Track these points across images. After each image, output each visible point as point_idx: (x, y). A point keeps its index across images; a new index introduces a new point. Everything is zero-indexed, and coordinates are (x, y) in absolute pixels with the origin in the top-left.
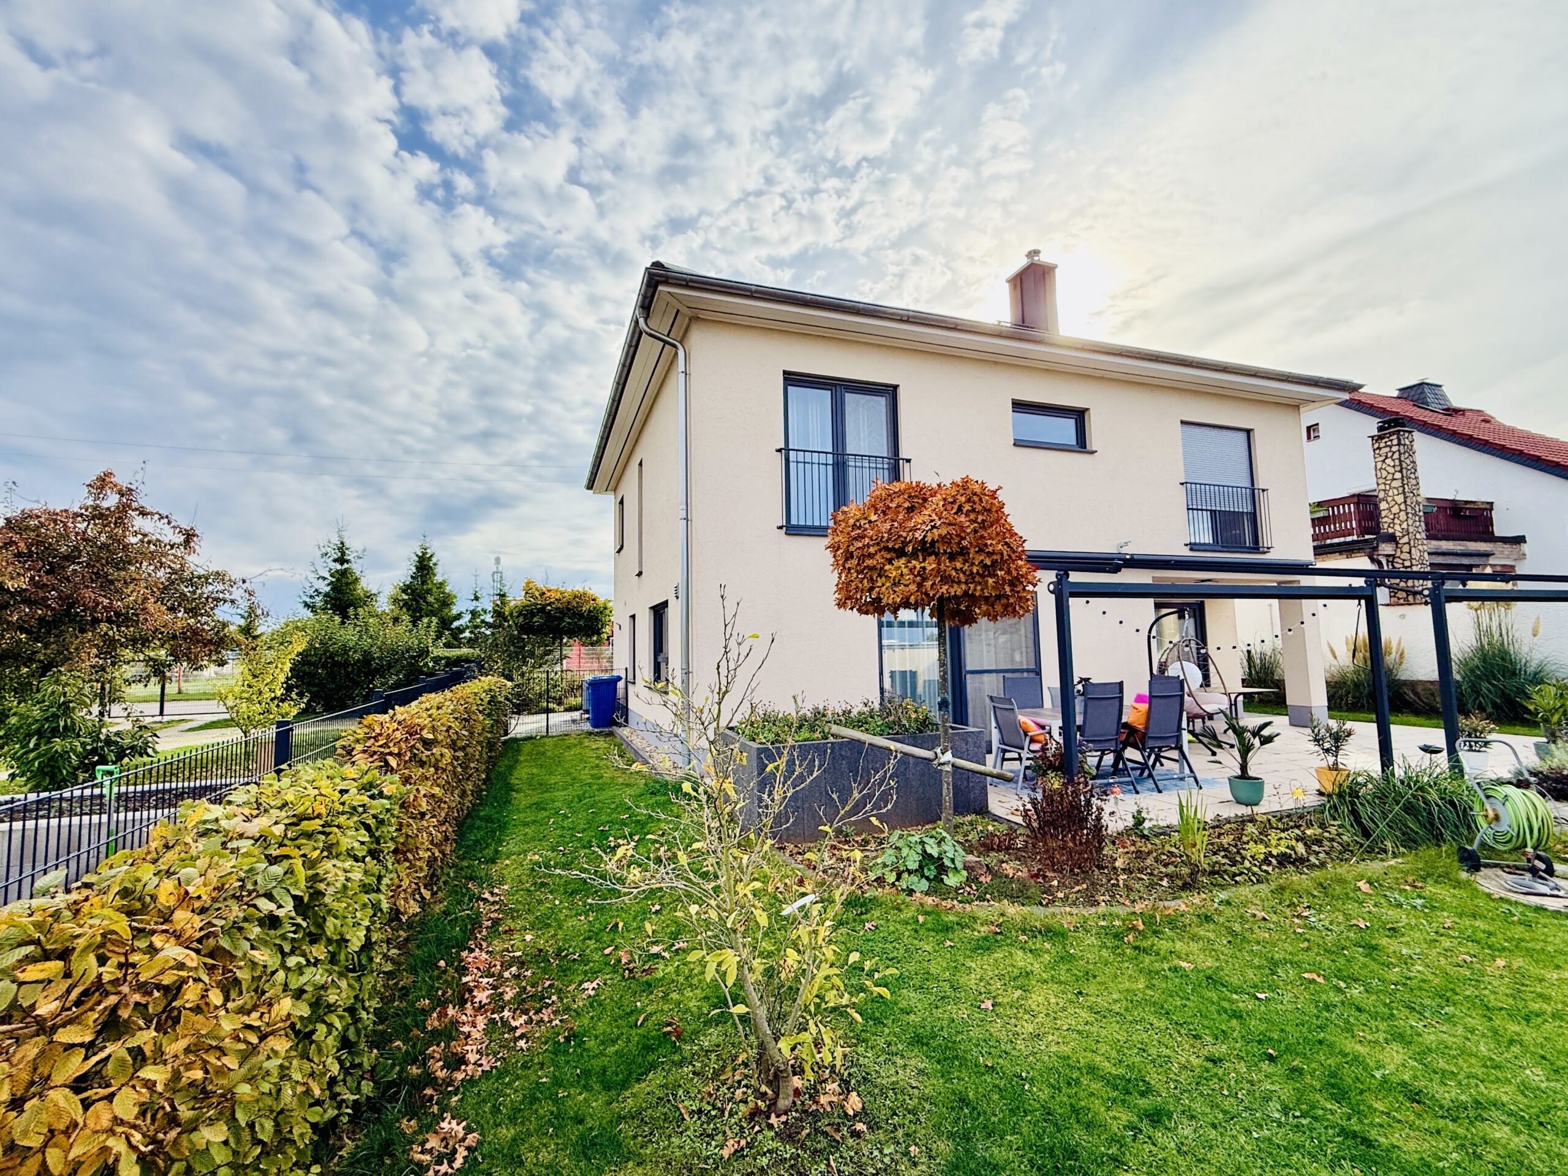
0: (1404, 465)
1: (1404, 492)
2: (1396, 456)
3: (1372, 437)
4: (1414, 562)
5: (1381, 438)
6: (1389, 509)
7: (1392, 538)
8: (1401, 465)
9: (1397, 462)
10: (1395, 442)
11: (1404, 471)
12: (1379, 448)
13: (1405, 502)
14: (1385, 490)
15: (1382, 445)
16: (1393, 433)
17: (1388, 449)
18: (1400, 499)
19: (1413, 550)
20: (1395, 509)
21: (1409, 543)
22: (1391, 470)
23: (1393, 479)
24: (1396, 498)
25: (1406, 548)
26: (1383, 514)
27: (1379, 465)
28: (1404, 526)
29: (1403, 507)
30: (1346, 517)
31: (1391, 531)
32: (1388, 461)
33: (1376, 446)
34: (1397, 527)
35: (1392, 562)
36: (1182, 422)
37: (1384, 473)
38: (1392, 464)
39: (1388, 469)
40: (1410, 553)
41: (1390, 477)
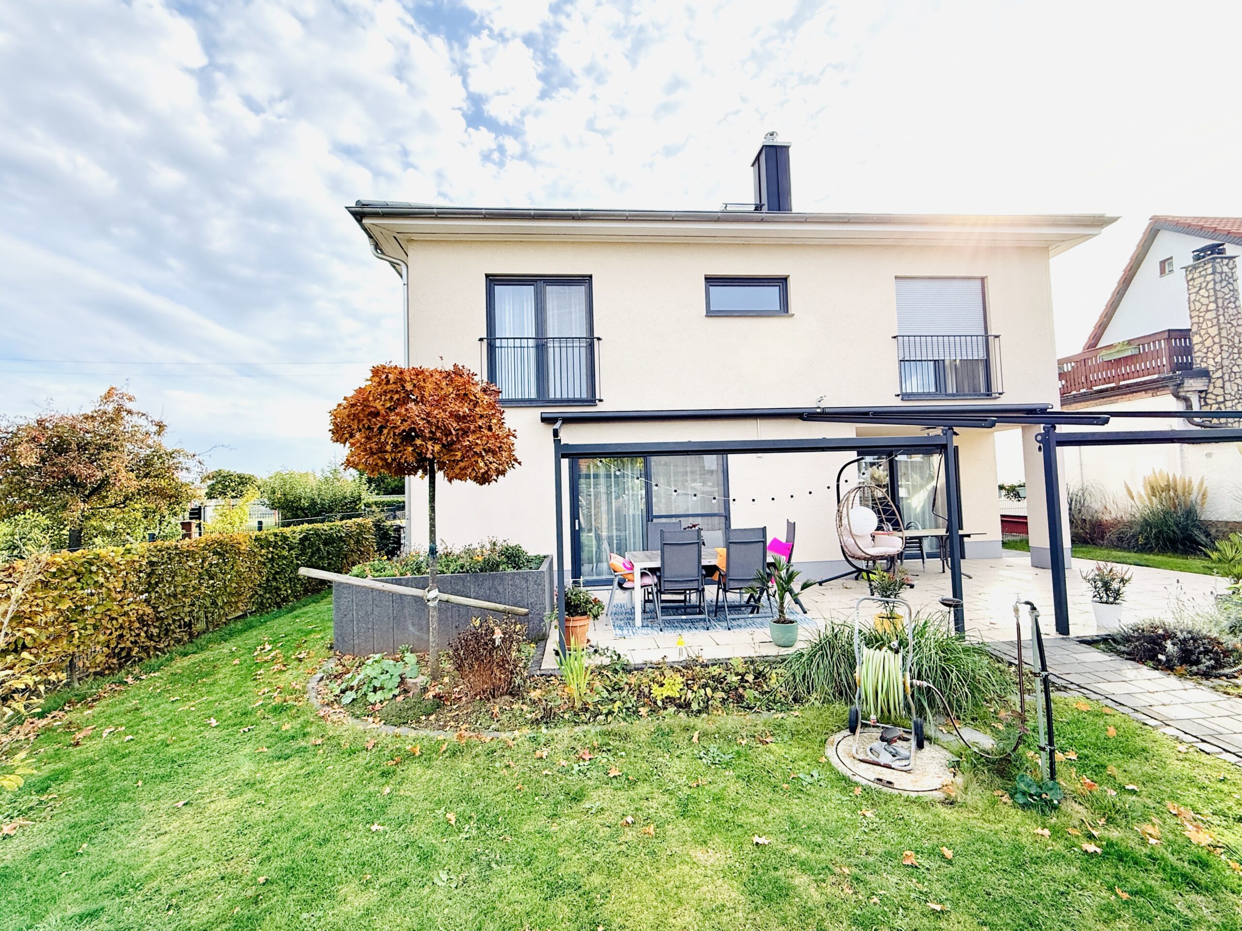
0: (1220, 295)
1: (1218, 323)
2: (1211, 285)
3: (1186, 268)
4: (1228, 397)
5: (1195, 268)
6: (1202, 343)
7: (1205, 373)
8: (1216, 295)
9: (1212, 292)
10: (1210, 271)
11: (1220, 301)
12: (1193, 279)
13: (1219, 334)
14: (1198, 323)
15: (1196, 275)
16: (1208, 261)
17: (1202, 279)
18: (1214, 331)
19: (1227, 385)
20: (1209, 343)
21: (1222, 377)
22: (1205, 301)
23: (1207, 311)
24: (1210, 330)
25: (1219, 383)
26: (1196, 348)
27: (1193, 297)
28: (1218, 359)
29: (1217, 339)
30: (1158, 354)
31: (1204, 365)
32: (1202, 292)
33: (1190, 277)
34: (1211, 362)
35: (1205, 398)
36: (896, 277)
37: (1198, 305)
38: (1206, 295)
39: (1203, 300)
40: (1223, 388)
41: (1204, 308)
